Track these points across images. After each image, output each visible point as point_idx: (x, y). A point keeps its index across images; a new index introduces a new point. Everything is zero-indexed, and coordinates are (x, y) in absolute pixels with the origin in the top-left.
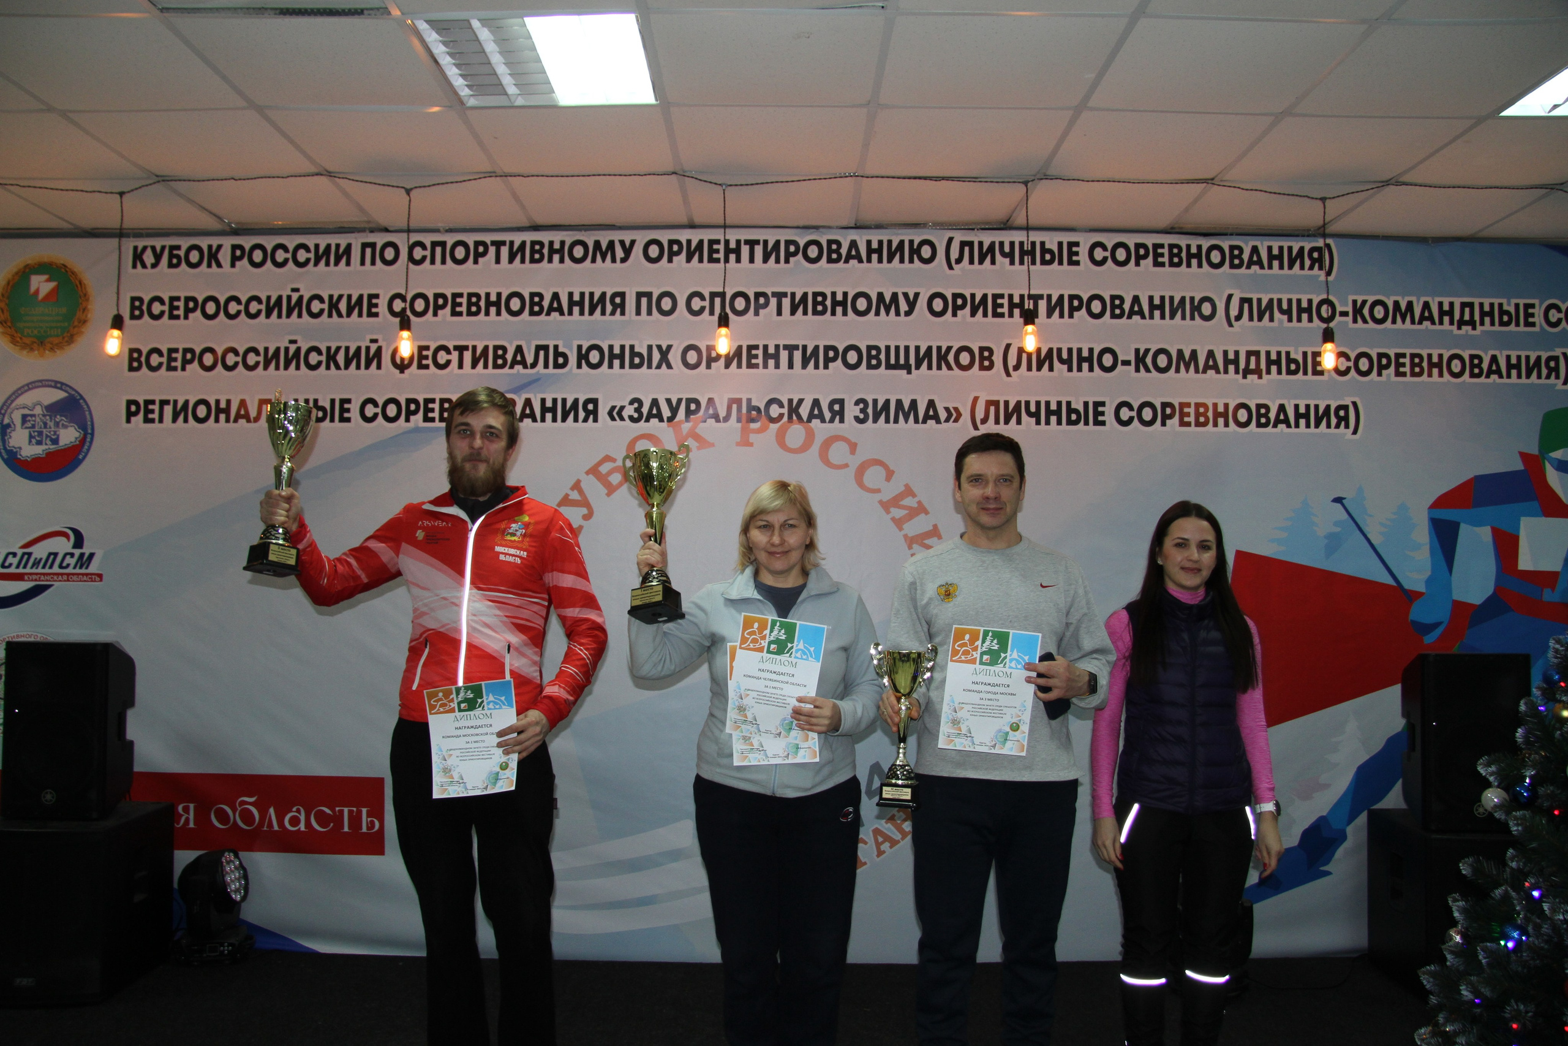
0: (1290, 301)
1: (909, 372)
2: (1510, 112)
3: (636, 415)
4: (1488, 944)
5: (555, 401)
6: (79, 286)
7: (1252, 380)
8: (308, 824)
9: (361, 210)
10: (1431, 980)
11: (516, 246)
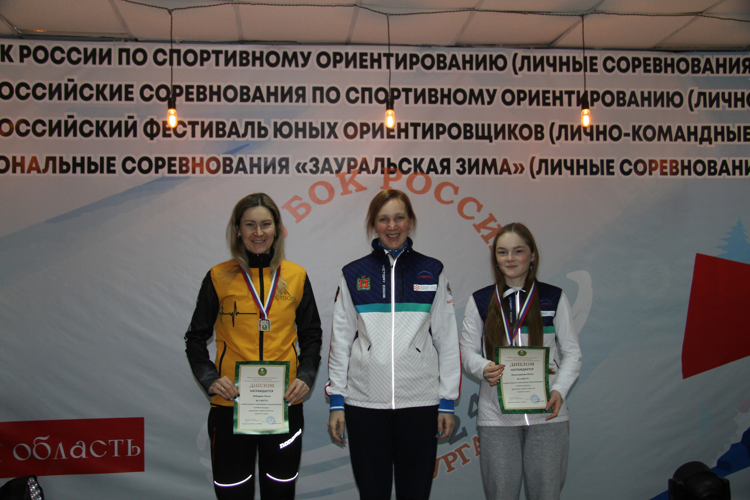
0: (730, 94)
1: (491, 141)
3: (314, 169)
5: (259, 159)
7: (706, 145)
8: (88, 452)
9: (124, 25)
11: (230, 54)
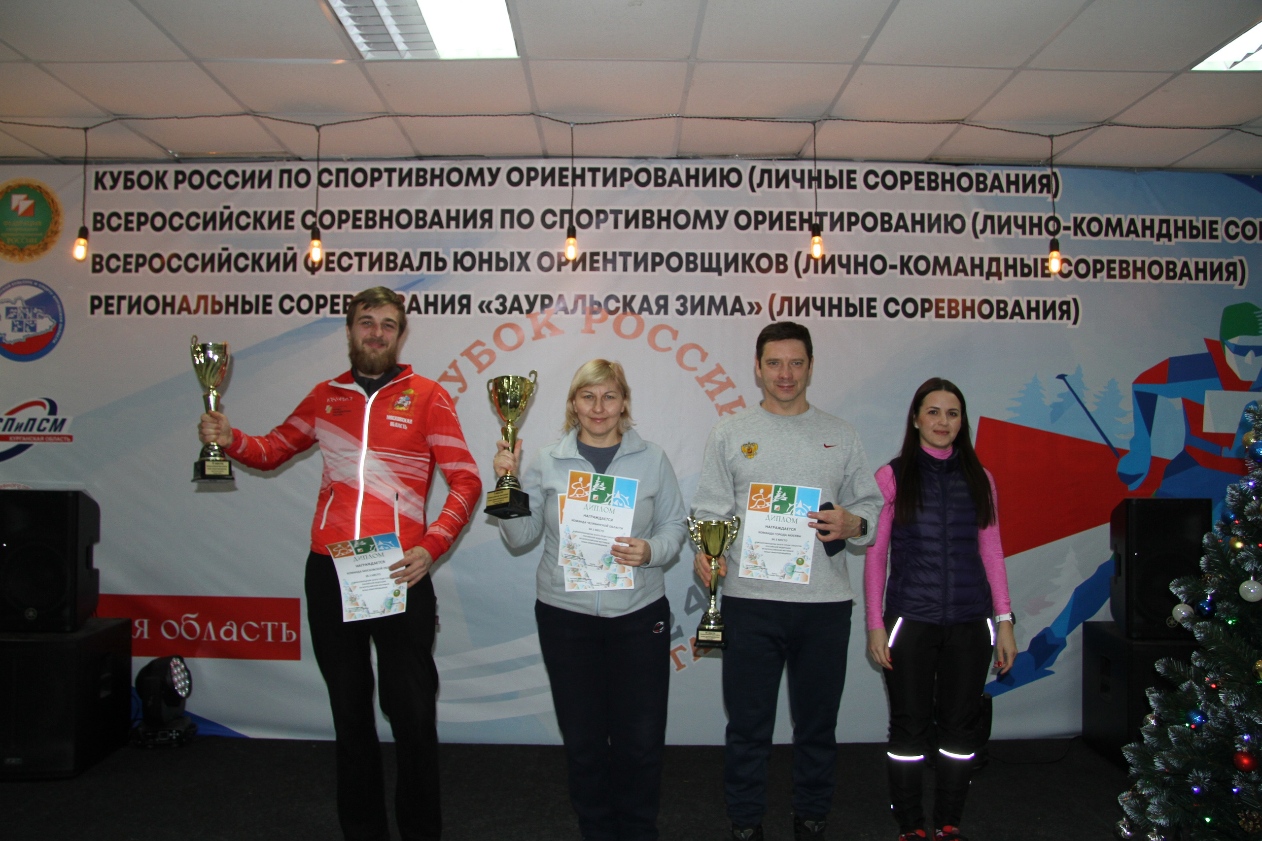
0: (1024, 218)
1: (720, 274)
2: (1199, 67)
3: (501, 308)
4: (1176, 726)
5: (436, 297)
6: (51, 204)
7: (994, 281)
8: (239, 635)
9: (279, 142)
10: (1132, 755)
11: (404, 172)
